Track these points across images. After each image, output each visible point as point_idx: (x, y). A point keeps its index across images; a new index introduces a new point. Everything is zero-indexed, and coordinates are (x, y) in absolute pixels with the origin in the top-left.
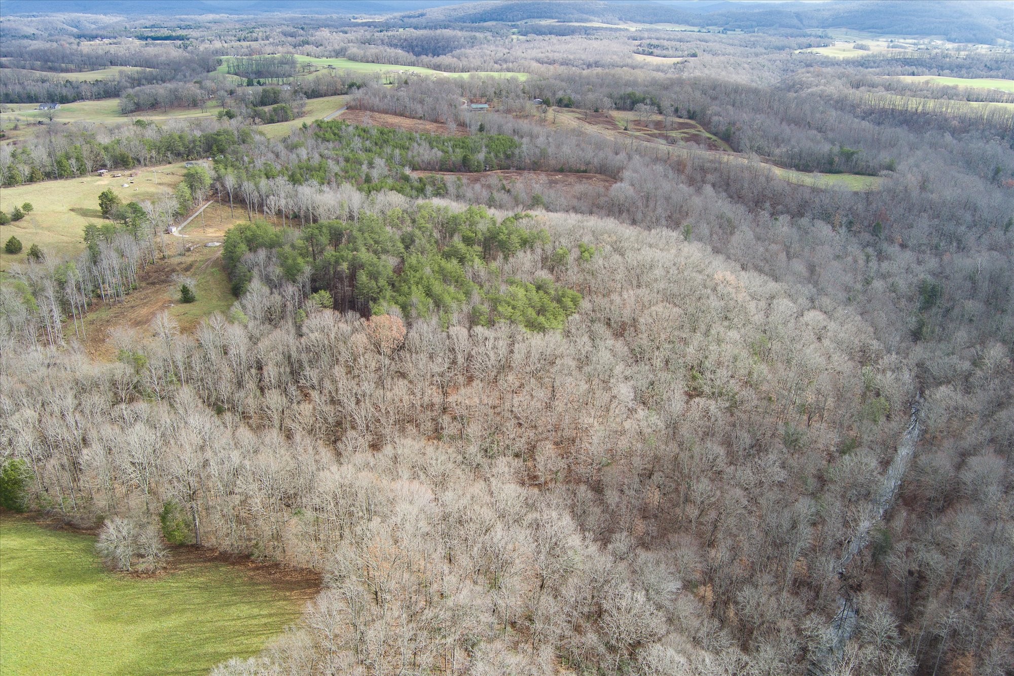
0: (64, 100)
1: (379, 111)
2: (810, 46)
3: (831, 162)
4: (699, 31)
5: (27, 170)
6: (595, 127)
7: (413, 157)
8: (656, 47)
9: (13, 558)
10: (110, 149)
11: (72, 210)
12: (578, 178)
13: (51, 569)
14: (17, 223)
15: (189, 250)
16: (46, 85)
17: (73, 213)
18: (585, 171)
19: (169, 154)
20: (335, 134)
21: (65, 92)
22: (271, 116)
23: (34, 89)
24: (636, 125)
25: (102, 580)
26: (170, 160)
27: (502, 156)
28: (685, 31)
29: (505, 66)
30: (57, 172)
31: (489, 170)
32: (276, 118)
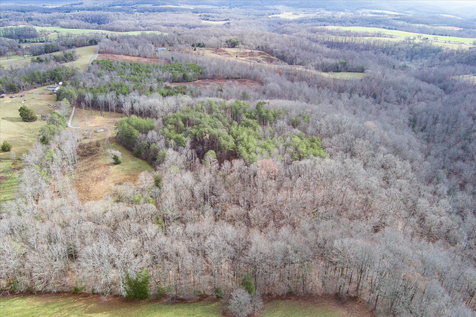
2: (273, 14)
12: (239, 81)
18: (239, 78)
24: (239, 55)
28: (213, 8)
29: (146, 28)
31: (195, 81)
32: (67, 60)
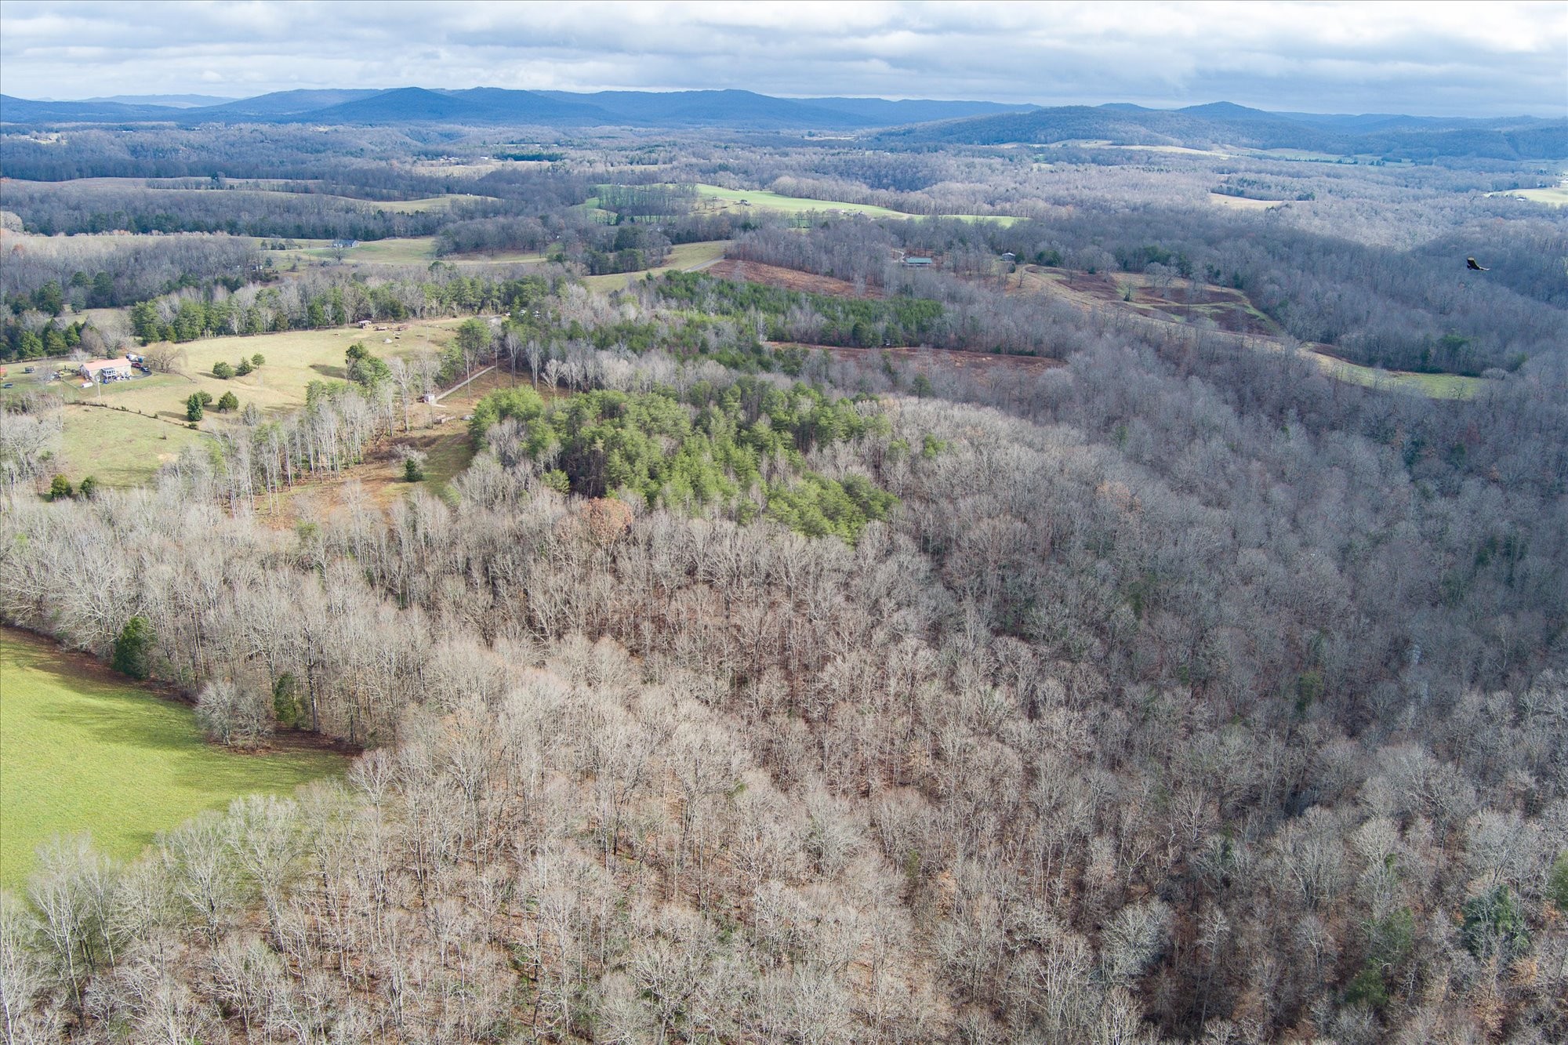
0: (369, 236)
1: (769, 263)
2: (1515, 186)
3: (1425, 357)
4: (1340, 162)
5: (269, 316)
6: (1080, 294)
7: (785, 323)
8: (1251, 183)
9: (112, 718)
10: (379, 295)
11: (313, 367)
12: (1016, 361)
13: (147, 733)
14: (242, 378)
15: (439, 422)
16: (351, 215)
17: (312, 370)
18: (1032, 354)
19: (454, 305)
20: (687, 289)
21: (372, 225)
22: (615, 263)
23: (333, 219)
24: (1147, 294)
25: (196, 750)
26: (456, 312)
27: (914, 327)
28: (1317, 161)
30: (308, 320)
31: (890, 347)
32: (620, 266)
